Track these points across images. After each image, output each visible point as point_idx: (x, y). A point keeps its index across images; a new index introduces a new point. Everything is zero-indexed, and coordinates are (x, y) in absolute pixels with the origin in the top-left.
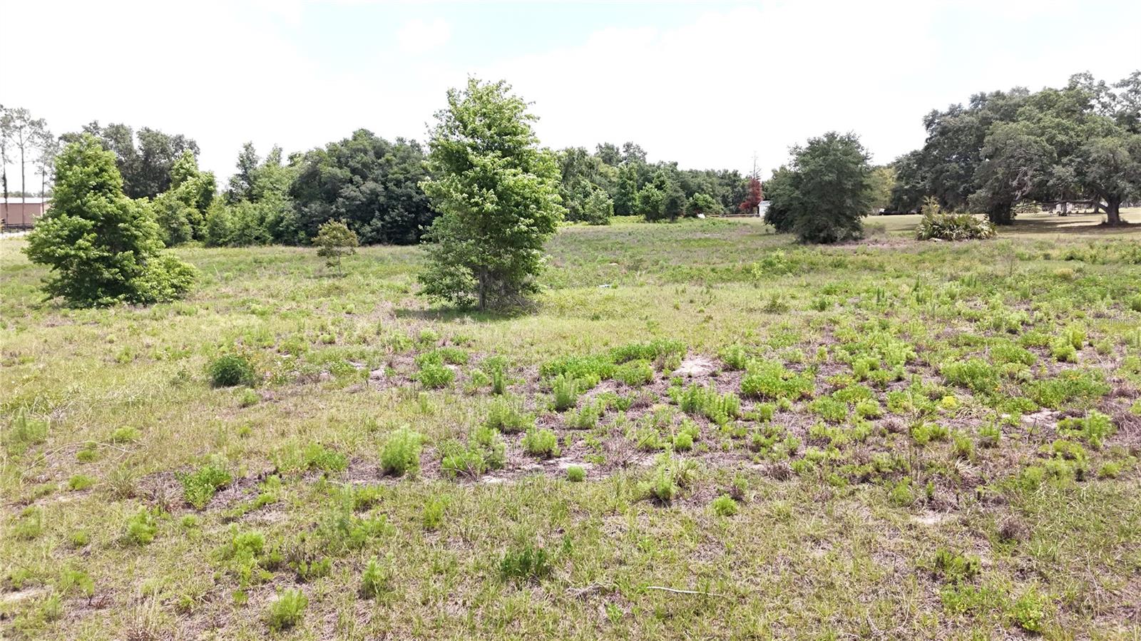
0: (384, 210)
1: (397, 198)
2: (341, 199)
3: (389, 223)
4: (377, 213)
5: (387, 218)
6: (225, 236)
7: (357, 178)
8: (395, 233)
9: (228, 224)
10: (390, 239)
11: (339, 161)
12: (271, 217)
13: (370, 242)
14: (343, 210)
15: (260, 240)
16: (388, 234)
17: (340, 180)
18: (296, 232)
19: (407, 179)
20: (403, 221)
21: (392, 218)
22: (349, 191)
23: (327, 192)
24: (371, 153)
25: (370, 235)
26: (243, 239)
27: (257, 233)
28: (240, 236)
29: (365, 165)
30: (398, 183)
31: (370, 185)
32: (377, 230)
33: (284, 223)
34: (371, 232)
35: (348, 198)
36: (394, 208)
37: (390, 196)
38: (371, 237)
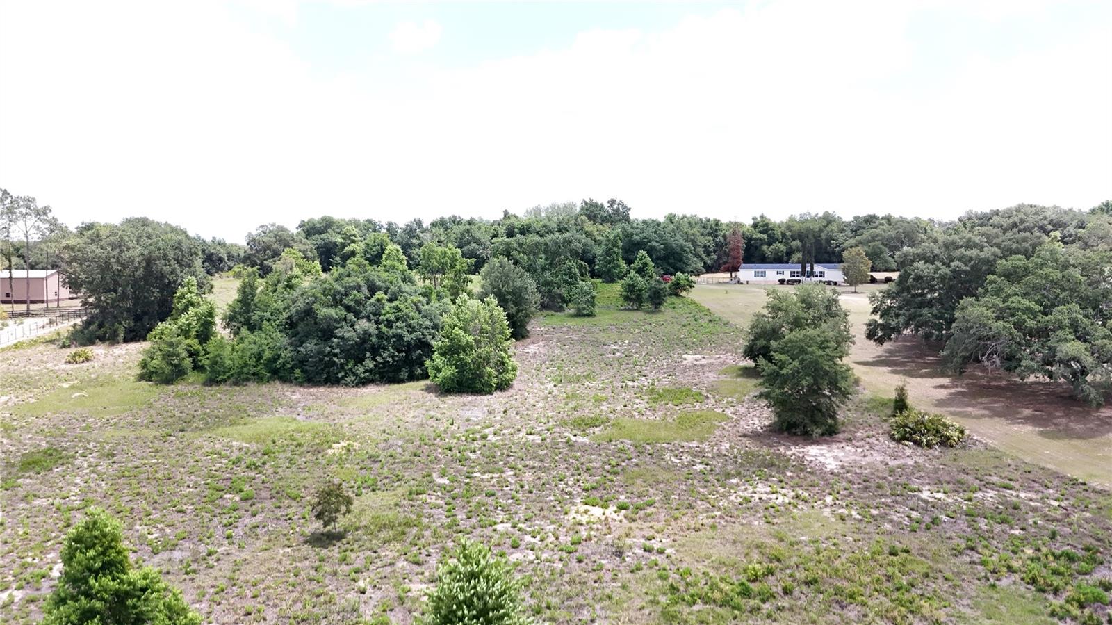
0: (375, 351)
1: (388, 339)
2: (335, 340)
3: (381, 363)
4: (368, 354)
5: (379, 359)
6: (225, 373)
7: (351, 316)
8: (387, 372)
9: (228, 362)
10: (382, 378)
11: (334, 299)
12: (268, 354)
13: (363, 383)
14: (337, 351)
15: (258, 378)
16: (380, 373)
17: (335, 320)
18: (292, 369)
19: (398, 319)
20: (394, 361)
21: (383, 358)
22: (345, 332)
23: (323, 331)
24: (365, 289)
25: (362, 376)
26: (241, 377)
27: (253, 370)
28: (240, 374)
29: (358, 302)
30: (389, 324)
31: (363, 325)
32: (370, 371)
33: (281, 360)
34: (364, 373)
35: (342, 338)
36: (385, 349)
37: (380, 336)
38: (364, 378)
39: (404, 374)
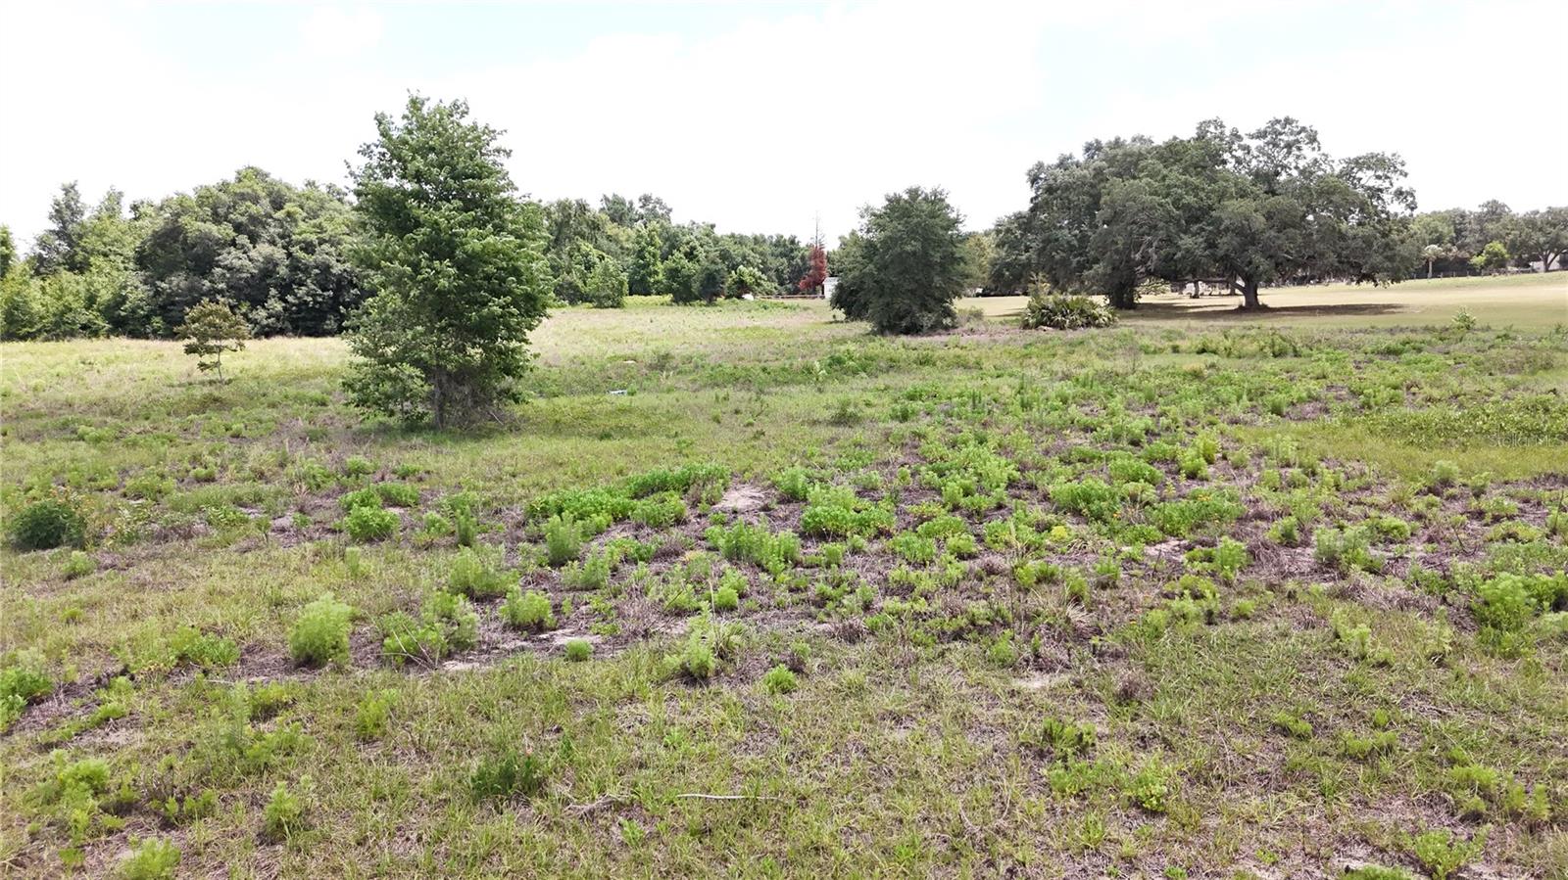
0: (285, 288)
1: (306, 270)
2: (218, 270)
3: (294, 305)
4: (273, 291)
5: (290, 298)
6: (32, 324)
7: (243, 239)
8: (304, 319)
9: (36, 307)
10: (297, 328)
11: (215, 214)
12: (105, 296)
13: (267, 333)
14: (222, 286)
15: (90, 331)
16: (292, 321)
17: (217, 242)
18: (148, 317)
19: (322, 242)
20: (315, 302)
21: (299, 298)
22: (230, 257)
23: (197, 258)
24: (266, 202)
25: (265, 322)
26: (60, 328)
27: (83, 319)
28: (57, 325)
29: (254, 219)
30: (309, 248)
31: (264, 249)
32: (277, 316)
33: (128, 305)
34: (267, 318)
35: (230, 269)
36: (301, 284)
37: (295, 266)
38: (268, 326)
39: (331, 323)
